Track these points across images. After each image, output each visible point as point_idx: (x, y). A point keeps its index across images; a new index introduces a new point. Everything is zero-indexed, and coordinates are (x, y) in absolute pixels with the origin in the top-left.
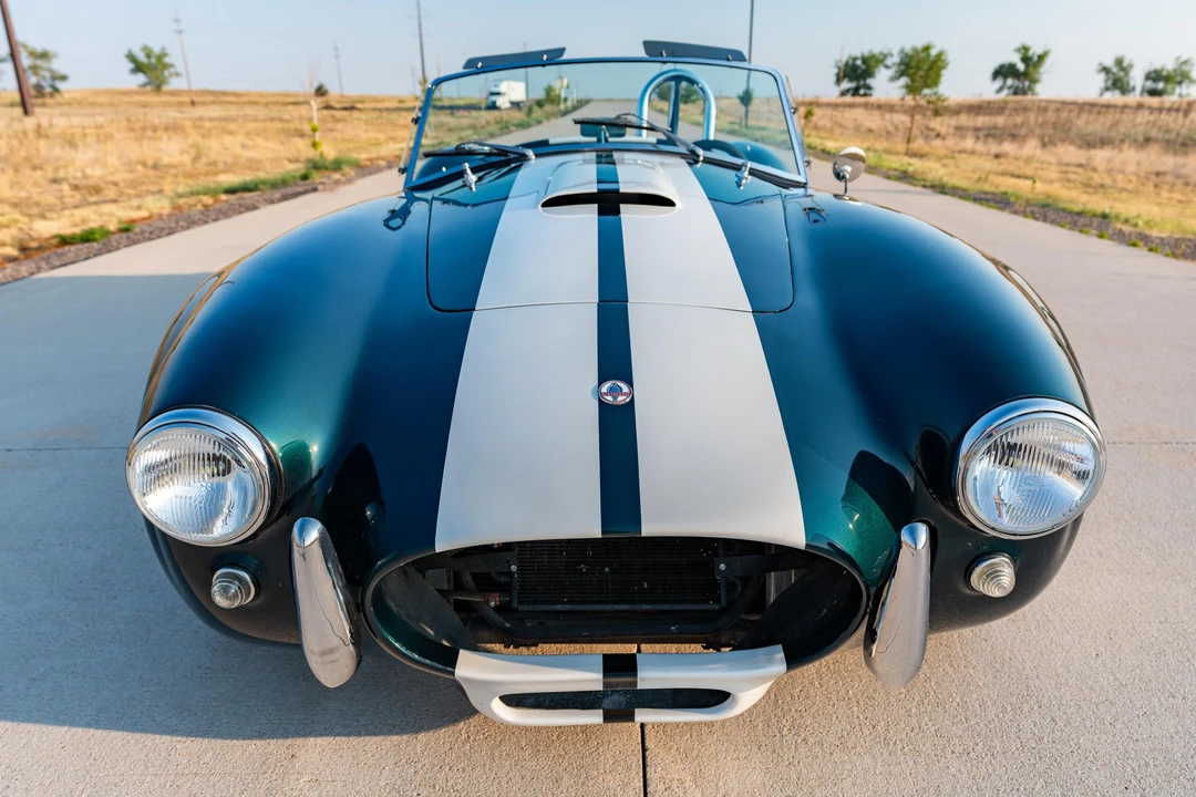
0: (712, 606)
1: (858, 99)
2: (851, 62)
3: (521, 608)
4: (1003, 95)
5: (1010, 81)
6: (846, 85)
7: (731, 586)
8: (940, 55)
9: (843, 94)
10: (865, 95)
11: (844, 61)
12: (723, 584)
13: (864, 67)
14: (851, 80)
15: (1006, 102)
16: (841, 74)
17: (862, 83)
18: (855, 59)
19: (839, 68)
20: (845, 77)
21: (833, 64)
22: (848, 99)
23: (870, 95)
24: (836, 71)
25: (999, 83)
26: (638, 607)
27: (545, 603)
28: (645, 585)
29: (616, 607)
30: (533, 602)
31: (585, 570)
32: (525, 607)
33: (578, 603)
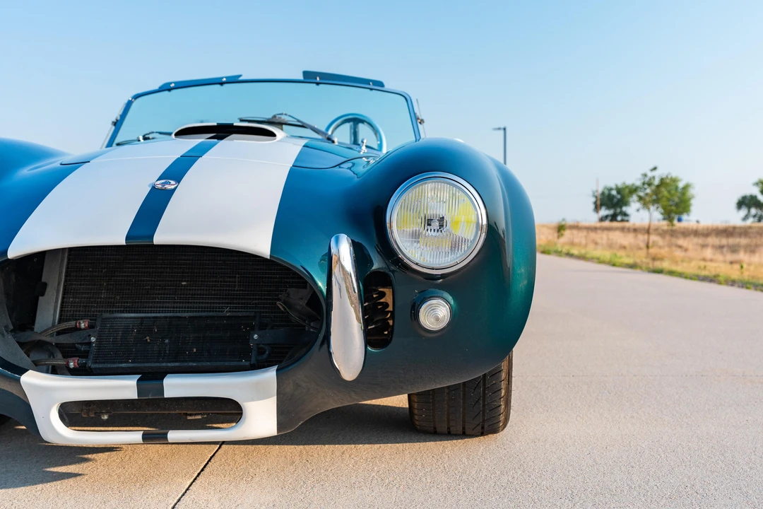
0: (244, 363)
1: (615, 224)
2: (606, 192)
3: (93, 366)
4: (750, 222)
5: (753, 211)
6: (604, 212)
8: (686, 187)
9: (602, 219)
10: (622, 221)
11: (600, 190)
12: (255, 349)
13: (619, 197)
14: (608, 208)
15: (750, 227)
16: (599, 203)
17: (618, 210)
18: (611, 189)
19: (596, 197)
20: (602, 205)
21: (591, 193)
22: (607, 223)
23: (627, 221)
24: (594, 200)
25: (743, 212)
26: (186, 364)
27: (114, 363)
28: (195, 350)
29: (169, 364)
30: (104, 363)
31: (149, 340)
32: (97, 366)
33: (140, 362)
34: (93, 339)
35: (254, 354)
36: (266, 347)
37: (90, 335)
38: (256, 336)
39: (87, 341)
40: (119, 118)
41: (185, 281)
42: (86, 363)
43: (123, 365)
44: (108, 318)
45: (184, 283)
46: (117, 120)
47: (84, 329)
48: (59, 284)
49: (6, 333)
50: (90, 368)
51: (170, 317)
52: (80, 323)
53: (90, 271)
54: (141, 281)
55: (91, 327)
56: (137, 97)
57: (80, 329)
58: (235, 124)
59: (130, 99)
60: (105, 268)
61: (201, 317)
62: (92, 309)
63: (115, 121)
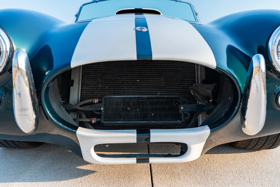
0: (178, 121)
3: (104, 122)
7: (186, 115)
12: (183, 114)
26: (150, 122)
27: (114, 121)
28: (153, 115)
29: (142, 122)
30: (109, 121)
31: (129, 109)
32: (106, 122)
33: (127, 121)
34: (102, 109)
35: (183, 117)
36: (188, 113)
37: (100, 107)
38: (182, 108)
39: (99, 109)
40: (78, 13)
41: (138, 80)
42: (100, 121)
43: (119, 122)
44: (107, 98)
45: (138, 81)
46: (77, 14)
47: (96, 103)
48: (79, 81)
49: (61, 106)
50: (103, 123)
51: (137, 98)
52: (94, 100)
53: (93, 75)
54: (117, 79)
55: (99, 102)
56: (84, 5)
57: (94, 103)
58: (143, 9)
59: (82, 6)
60: (100, 73)
61: (152, 98)
62: (95, 93)
63: (76, 14)
